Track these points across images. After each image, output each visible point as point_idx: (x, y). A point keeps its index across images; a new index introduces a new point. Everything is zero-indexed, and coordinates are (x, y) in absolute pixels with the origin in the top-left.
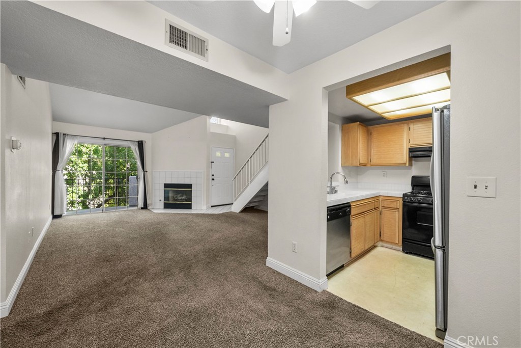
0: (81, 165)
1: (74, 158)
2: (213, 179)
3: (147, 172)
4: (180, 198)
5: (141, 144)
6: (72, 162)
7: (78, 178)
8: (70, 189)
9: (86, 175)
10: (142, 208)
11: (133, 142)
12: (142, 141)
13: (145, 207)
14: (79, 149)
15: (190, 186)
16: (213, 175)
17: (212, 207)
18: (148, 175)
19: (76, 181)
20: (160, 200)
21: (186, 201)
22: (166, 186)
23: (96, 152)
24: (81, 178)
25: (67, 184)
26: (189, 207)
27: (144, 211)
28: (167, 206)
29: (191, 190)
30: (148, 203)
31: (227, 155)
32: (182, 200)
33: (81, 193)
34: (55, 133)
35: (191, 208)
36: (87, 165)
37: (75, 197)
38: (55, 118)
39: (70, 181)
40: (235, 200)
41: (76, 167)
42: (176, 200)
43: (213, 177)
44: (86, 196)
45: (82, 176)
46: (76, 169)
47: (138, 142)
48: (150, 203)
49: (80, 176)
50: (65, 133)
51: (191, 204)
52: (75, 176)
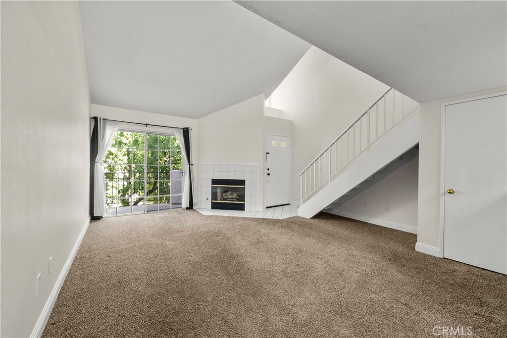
0: (121, 158)
1: (114, 150)
2: (269, 174)
3: (192, 165)
4: (230, 197)
5: (186, 132)
6: (112, 154)
7: (118, 172)
8: (110, 184)
9: (126, 168)
10: (187, 208)
11: (178, 130)
12: (187, 128)
13: (191, 207)
14: (119, 140)
15: (242, 182)
16: (268, 169)
17: (267, 208)
18: (194, 168)
19: (116, 175)
20: (208, 199)
21: (238, 200)
22: (215, 182)
23: (136, 142)
24: (120, 171)
25: (107, 177)
26: (241, 207)
27: (189, 212)
28: (215, 206)
29: (245, 187)
30: (194, 203)
31: (284, 145)
32: (232, 199)
33: (121, 187)
34: (93, 118)
35: (243, 209)
36: (126, 157)
37: (115, 192)
38: (94, 100)
39: (110, 176)
40: (304, 202)
41: (116, 160)
42: (225, 199)
43: (268, 172)
44: (125, 191)
45: (121, 169)
46: (116, 162)
47: (184, 129)
48: (197, 202)
49: (120, 170)
50: (105, 118)
51: (244, 204)
52: (115, 169)
